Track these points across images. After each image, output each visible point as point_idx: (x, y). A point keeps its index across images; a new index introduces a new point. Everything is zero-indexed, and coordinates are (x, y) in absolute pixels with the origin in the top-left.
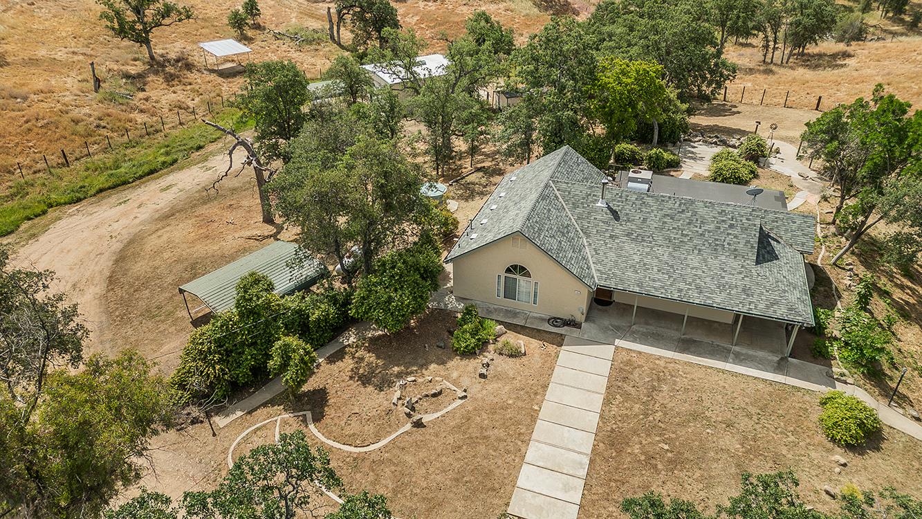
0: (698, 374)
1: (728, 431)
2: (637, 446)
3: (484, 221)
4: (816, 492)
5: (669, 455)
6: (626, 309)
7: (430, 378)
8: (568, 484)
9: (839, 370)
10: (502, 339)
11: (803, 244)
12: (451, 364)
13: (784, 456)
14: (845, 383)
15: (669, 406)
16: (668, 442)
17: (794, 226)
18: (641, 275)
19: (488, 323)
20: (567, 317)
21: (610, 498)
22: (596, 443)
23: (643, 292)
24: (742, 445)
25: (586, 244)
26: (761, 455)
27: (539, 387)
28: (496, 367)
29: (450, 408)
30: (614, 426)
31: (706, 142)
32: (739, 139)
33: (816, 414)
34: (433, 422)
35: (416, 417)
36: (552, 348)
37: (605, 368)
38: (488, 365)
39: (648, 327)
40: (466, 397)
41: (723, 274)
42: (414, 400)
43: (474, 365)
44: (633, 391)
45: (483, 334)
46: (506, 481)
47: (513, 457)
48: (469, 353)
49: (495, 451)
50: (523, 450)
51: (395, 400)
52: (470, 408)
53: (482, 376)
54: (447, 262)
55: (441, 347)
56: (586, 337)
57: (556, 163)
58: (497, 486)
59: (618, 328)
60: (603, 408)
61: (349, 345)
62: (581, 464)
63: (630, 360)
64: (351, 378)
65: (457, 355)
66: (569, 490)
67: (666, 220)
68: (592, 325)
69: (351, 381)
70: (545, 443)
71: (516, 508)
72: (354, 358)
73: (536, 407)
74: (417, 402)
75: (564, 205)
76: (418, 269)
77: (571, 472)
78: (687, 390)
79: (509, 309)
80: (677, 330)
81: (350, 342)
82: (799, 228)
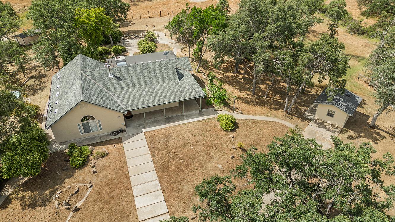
0: (178, 129)
1: (198, 144)
2: (172, 166)
3: (57, 102)
4: (231, 150)
5: (184, 163)
6: (140, 116)
7: (69, 186)
8: (156, 195)
9: (217, 107)
10: (94, 152)
11: (188, 68)
12: (75, 175)
13: (217, 143)
14: (220, 111)
15: (175, 145)
16: (182, 158)
17: (183, 63)
18: (141, 100)
19: (83, 147)
20: (118, 129)
21: (174, 191)
22: (157, 173)
23: (146, 106)
24: (204, 146)
25: (112, 95)
26: (211, 147)
27: (123, 164)
28: (99, 165)
29: (87, 194)
30: (160, 163)
31: (131, 38)
32: (143, 34)
33: (218, 125)
34: (83, 205)
35: (73, 208)
36: (119, 145)
37: (145, 143)
38: (94, 166)
39: (152, 119)
40: (92, 185)
41: (171, 88)
42: (67, 200)
43: (87, 169)
44: (159, 146)
45: (85, 154)
46: (131, 209)
47: (128, 198)
48: (82, 166)
49: (119, 200)
50: (131, 192)
51: (57, 206)
52: (97, 189)
53: (95, 172)
54: (48, 129)
55: (66, 170)
56: (130, 134)
57: (80, 63)
58: (129, 213)
59: (141, 125)
60: (153, 159)
61: (10, 194)
62: (156, 184)
63: (152, 135)
64: (23, 209)
65: (76, 169)
66: (158, 197)
67: (140, 74)
68: (130, 128)
69: (24, 211)
70: (138, 185)
71: (142, 217)
72: (18, 199)
73: (126, 173)
74: (69, 201)
75: (94, 81)
76: (34, 139)
77: (155, 190)
78: (177, 137)
79: (90, 137)
80: (162, 116)
81: (10, 192)
82: (185, 63)
